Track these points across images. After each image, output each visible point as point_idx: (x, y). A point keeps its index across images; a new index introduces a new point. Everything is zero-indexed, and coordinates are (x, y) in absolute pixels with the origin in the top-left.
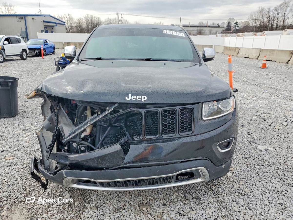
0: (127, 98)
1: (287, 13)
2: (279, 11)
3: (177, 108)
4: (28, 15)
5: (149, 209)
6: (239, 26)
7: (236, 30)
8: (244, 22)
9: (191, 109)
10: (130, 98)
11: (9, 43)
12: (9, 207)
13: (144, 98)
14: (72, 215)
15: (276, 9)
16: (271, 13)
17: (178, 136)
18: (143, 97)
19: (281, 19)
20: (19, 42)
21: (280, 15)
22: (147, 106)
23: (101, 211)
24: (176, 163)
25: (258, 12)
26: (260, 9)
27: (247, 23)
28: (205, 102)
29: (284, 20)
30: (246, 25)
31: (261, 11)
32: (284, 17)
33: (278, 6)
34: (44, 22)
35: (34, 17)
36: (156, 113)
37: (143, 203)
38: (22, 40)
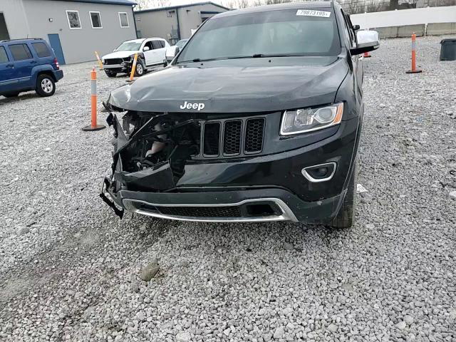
0: (181, 107)
3: (244, 119)
4: (180, 7)
5: (224, 252)
9: (262, 120)
10: (186, 106)
11: (150, 49)
12: (84, 230)
13: (201, 106)
14: (138, 247)
17: (242, 155)
18: (200, 104)
20: (163, 47)
22: (209, 117)
23: (170, 245)
24: (240, 189)
28: (288, 110)
34: (202, 13)
35: (188, 9)
36: (218, 125)
37: (224, 245)
38: (167, 43)
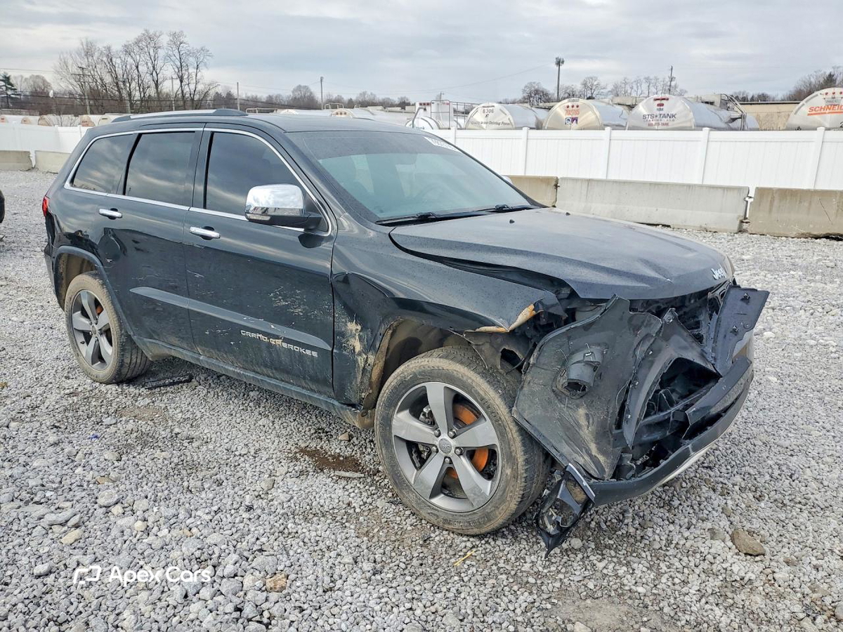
1: (159, 63)
2: (138, 58)
6: (15, 87)
7: (9, 100)
8: (31, 77)
15: (128, 51)
16: (117, 61)
19: (148, 79)
21: (142, 69)
25: (79, 54)
26: (85, 47)
27: (41, 81)
29: (157, 81)
30: (40, 88)
31: (88, 53)
32: (154, 74)
33: (130, 43)
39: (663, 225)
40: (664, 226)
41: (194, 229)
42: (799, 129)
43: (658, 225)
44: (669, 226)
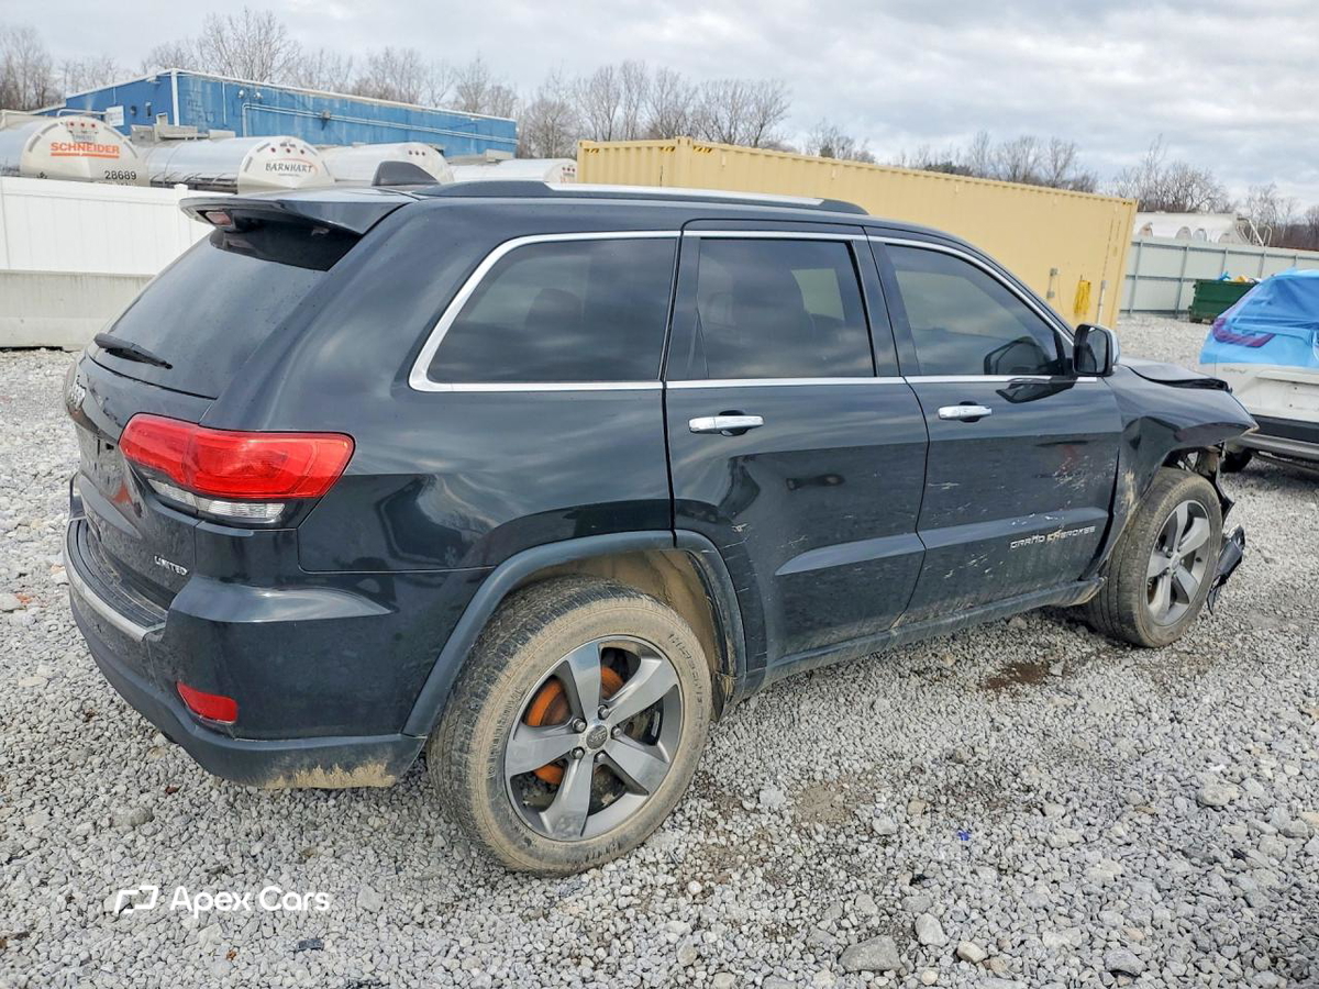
39: (47, 348)
40: (52, 349)
41: (947, 411)
42: (42, 176)
43: (38, 348)
44: (60, 349)
